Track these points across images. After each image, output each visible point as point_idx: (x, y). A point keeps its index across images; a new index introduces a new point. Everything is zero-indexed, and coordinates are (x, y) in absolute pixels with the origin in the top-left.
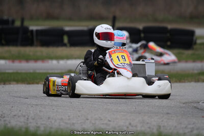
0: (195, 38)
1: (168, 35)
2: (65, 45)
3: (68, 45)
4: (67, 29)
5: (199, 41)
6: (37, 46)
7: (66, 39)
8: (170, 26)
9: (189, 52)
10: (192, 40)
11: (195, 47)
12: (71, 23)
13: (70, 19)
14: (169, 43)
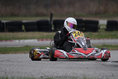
0: (99, 25)
1: (83, 24)
2: (23, 31)
3: (25, 31)
4: (24, 21)
5: (101, 27)
6: (6, 32)
7: (23, 27)
8: (84, 19)
9: (96, 34)
10: (97, 26)
11: (99, 30)
12: (26, 18)
13: (25, 16)
14: (84, 29)
